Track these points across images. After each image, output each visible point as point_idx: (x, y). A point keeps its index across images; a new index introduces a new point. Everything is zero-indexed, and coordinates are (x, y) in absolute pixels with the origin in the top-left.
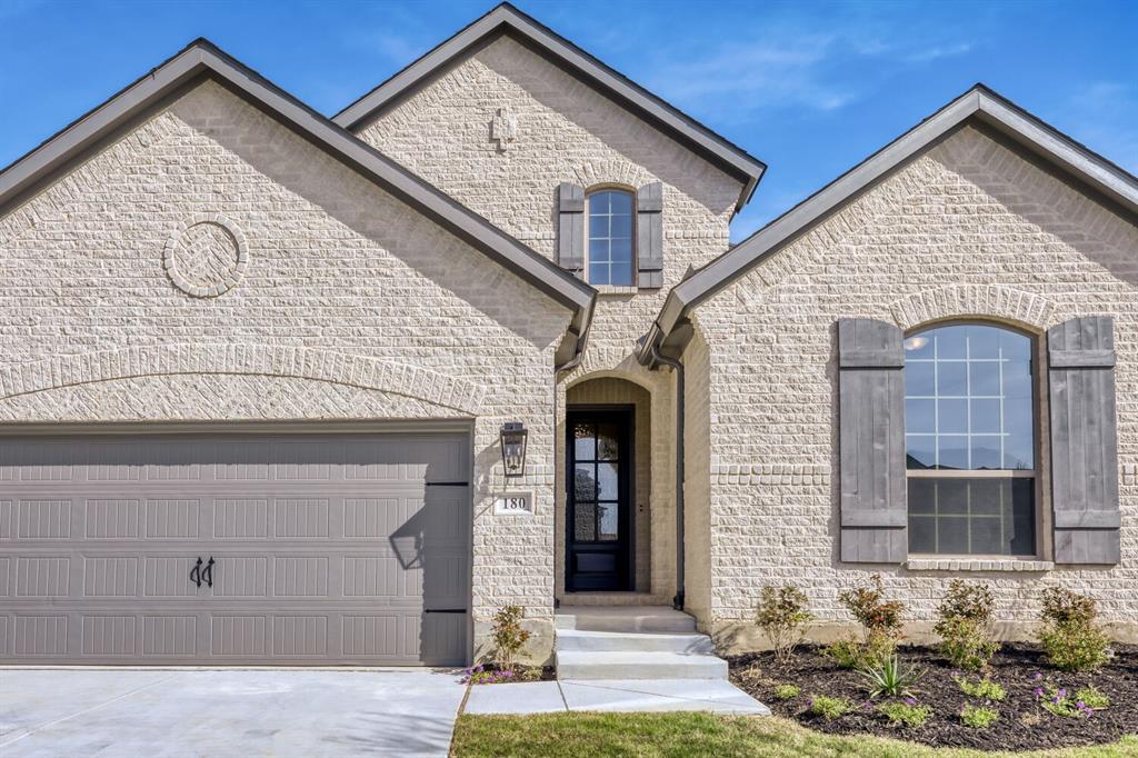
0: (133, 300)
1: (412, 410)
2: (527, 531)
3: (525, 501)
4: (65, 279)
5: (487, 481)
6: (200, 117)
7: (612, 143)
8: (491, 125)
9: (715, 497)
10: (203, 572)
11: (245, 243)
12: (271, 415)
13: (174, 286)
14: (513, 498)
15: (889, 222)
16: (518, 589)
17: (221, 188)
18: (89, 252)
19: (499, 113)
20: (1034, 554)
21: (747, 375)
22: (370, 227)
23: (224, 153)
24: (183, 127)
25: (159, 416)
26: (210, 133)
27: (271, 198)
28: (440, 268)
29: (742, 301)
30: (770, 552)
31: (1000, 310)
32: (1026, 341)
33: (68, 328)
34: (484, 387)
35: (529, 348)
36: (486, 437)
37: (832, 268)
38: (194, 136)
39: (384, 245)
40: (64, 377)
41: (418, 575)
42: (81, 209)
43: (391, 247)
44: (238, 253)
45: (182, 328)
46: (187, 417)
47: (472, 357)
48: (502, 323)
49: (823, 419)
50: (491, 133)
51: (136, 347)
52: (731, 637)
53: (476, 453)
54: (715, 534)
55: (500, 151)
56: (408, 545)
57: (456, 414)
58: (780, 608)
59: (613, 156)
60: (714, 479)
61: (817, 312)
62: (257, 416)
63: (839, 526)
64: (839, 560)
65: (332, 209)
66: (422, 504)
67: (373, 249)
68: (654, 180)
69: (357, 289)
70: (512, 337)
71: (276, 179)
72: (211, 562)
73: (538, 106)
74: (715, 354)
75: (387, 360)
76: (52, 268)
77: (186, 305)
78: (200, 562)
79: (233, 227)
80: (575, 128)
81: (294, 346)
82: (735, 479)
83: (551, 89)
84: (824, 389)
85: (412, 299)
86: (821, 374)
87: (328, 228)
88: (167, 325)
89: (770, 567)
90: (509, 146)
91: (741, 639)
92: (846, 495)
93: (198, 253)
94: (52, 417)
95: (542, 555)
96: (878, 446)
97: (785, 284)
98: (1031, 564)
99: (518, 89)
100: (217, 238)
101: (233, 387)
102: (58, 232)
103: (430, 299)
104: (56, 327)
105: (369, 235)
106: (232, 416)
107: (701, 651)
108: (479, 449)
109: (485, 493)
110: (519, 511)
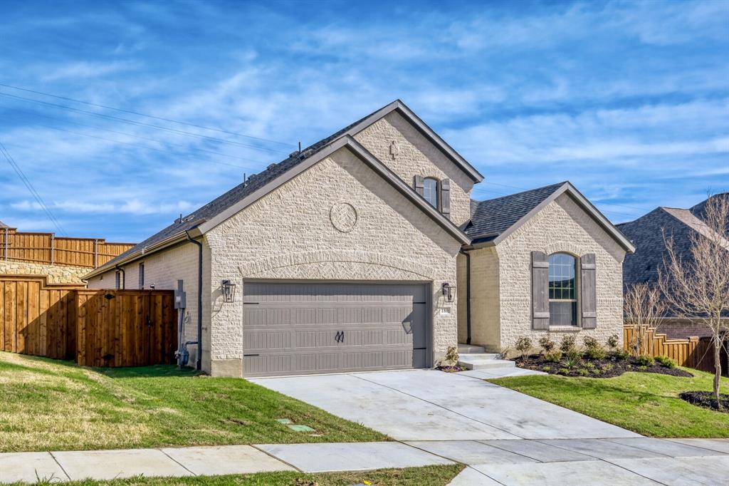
0: (319, 232)
1: (414, 278)
2: (450, 320)
3: (448, 310)
4: (293, 221)
5: (438, 303)
6: (341, 161)
7: (432, 160)
8: (390, 147)
9: (501, 308)
10: (340, 337)
11: (359, 212)
12: (369, 278)
13: (334, 227)
14: (445, 308)
15: (544, 220)
16: (447, 340)
17: (349, 189)
18: (302, 211)
19: (393, 142)
20: (576, 325)
21: (509, 268)
22: (399, 210)
23: (350, 176)
24: (335, 164)
25: (330, 278)
26: (345, 168)
27: (367, 196)
28: (421, 226)
29: (507, 244)
30: (515, 326)
31: (571, 251)
32: (573, 258)
33: (295, 241)
34: (436, 270)
35: (449, 257)
36: (437, 288)
37: (530, 234)
38: (339, 168)
39: (404, 216)
40: (295, 261)
41: (411, 336)
42: (299, 194)
43: (406, 217)
44: (356, 216)
45: (337, 244)
46: (340, 278)
47: (432, 259)
48: (441, 247)
49: (529, 282)
50: (390, 151)
51: (321, 250)
52: (506, 354)
53: (434, 293)
54: (501, 321)
55: (394, 159)
56: (408, 325)
57: (427, 279)
58: (523, 344)
59: (433, 166)
60: (501, 302)
61: (526, 249)
62: (364, 278)
63: (533, 318)
64: (533, 328)
65: (387, 202)
66: (412, 310)
67: (401, 218)
68: (446, 177)
69: (396, 232)
70: (444, 252)
71: (368, 188)
72: (342, 333)
73: (407, 142)
74: (501, 261)
75: (407, 259)
76: (288, 217)
77: (339, 235)
78: (338, 333)
79: (355, 206)
80: (420, 152)
81: (376, 252)
82: (506, 302)
83: (411, 135)
84: (528, 274)
85: (414, 237)
86: (527, 268)
87: (386, 209)
88: (332, 242)
89: (515, 331)
90: (397, 157)
91: (508, 354)
92: (535, 308)
93: (342, 215)
94: (291, 277)
95: (454, 328)
96: (542, 292)
97: (518, 239)
98: (577, 328)
99: (400, 134)
100: (349, 209)
101: (356, 267)
102: (290, 202)
103: (420, 238)
104: (290, 240)
105: (399, 212)
106: (356, 278)
107: (498, 359)
108: (435, 292)
109: (437, 307)
110: (446, 313)
